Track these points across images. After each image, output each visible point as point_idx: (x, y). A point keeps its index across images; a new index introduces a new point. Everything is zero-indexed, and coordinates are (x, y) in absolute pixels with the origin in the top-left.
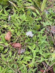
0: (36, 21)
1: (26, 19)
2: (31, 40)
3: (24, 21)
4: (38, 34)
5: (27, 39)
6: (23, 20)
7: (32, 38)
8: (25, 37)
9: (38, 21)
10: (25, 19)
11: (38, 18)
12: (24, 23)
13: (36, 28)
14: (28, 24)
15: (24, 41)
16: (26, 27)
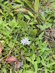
0: (31, 25)
1: (18, 25)
2: (28, 50)
3: (16, 28)
4: (36, 41)
5: (23, 49)
6: (14, 27)
7: (29, 47)
8: (21, 47)
9: (33, 25)
10: (16, 25)
11: (33, 22)
12: (16, 31)
13: (32, 34)
14: (21, 31)
15: (20, 52)
16: (19, 35)
